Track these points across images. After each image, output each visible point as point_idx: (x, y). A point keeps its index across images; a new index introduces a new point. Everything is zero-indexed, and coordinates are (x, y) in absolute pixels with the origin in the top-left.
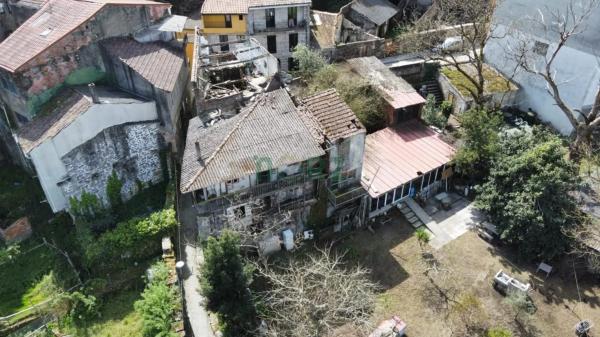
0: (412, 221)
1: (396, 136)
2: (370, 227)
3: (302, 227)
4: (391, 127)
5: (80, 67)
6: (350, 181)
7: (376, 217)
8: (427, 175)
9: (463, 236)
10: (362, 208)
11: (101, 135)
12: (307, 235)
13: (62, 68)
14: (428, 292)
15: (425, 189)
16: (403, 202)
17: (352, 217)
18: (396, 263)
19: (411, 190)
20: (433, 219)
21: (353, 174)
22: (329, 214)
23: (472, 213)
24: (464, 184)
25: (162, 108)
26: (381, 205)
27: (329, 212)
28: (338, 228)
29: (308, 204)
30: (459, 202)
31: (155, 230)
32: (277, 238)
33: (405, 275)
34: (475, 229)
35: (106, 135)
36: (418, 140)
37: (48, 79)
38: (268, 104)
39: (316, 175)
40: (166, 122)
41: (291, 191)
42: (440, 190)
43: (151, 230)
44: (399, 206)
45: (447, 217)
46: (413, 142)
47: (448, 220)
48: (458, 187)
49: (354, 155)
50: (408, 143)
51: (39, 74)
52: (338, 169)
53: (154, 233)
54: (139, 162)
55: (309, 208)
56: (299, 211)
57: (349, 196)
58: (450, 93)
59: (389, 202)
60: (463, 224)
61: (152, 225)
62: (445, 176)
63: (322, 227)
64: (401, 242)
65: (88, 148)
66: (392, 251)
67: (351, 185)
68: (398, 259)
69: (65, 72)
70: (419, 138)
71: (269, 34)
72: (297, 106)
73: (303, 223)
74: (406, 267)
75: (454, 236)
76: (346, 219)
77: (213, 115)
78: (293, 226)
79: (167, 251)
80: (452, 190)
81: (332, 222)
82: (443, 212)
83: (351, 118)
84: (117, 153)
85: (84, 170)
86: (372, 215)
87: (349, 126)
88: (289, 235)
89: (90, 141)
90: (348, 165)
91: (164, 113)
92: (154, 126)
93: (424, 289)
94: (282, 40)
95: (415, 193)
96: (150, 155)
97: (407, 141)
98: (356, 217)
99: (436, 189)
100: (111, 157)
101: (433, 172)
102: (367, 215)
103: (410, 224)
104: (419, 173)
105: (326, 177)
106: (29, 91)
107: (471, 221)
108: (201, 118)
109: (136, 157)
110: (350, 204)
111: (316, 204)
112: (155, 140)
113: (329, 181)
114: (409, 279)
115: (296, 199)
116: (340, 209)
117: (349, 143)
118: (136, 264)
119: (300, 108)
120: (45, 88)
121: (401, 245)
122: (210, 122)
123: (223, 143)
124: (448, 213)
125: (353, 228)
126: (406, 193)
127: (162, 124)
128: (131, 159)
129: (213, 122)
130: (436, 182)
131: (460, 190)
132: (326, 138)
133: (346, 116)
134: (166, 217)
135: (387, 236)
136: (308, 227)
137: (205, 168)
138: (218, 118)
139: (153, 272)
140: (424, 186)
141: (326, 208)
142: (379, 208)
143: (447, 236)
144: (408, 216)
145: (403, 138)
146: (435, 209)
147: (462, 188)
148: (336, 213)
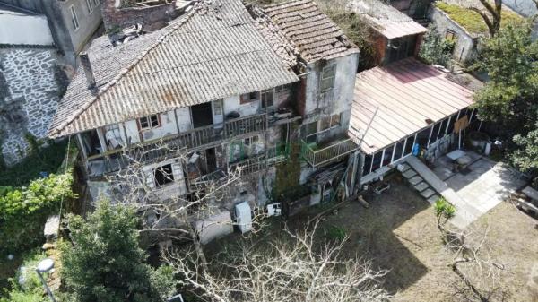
0: (420, 188)
1: (389, 76)
2: (361, 198)
3: (264, 199)
4: (381, 66)
6: (334, 130)
7: (370, 184)
8: (437, 125)
9: (496, 208)
10: (351, 171)
12: (271, 210)
14: (460, 296)
15: (433, 145)
16: (406, 163)
17: (335, 184)
18: (405, 250)
19: (415, 146)
20: (449, 186)
21: (339, 120)
22: (303, 178)
23: (501, 177)
24: (484, 139)
25: (57, 27)
26: (376, 167)
27: (304, 176)
28: (316, 200)
29: (273, 164)
30: (480, 163)
31: (34, 204)
32: (227, 215)
33: (422, 270)
34: (511, 199)
36: (419, 81)
38: (210, 13)
39: (285, 118)
40: (65, 48)
41: (247, 142)
42: (452, 148)
43: (28, 205)
44: (401, 168)
45: (467, 183)
46: (414, 83)
47: (469, 186)
48: (476, 143)
49: (340, 89)
50: (406, 85)
52: (318, 111)
53: (32, 209)
54: (27, 108)
55: (273, 170)
56: (259, 174)
58: (449, 31)
59: (387, 162)
60: (492, 192)
61: (31, 197)
62: (459, 127)
63: (294, 197)
64: (408, 219)
66: (396, 231)
67: (335, 138)
68: (407, 245)
72: (254, 17)
73: (266, 192)
74: (421, 256)
75: (483, 210)
76: (328, 186)
77: (127, 31)
78: (252, 197)
79: (51, 238)
80: (467, 147)
81: (307, 191)
82: (460, 176)
83: (336, 35)
86: (365, 180)
87: (333, 44)
88: (244, 210)
90: (332, 106)
91: (60, 33)
92: (47, 54)
93: (453, 291)
95: (420, 150)
96: (44, 99)
97: (405, 82)
98: (342, 184)
99: (446, 145)
101: (445, 121)
102: (357, 181)
103: (418, 193)
104: (429, 121)
105: (300, 122)
107: (502, 187)
108: (110, 36)
109: (22, 100)
110: (334, 163)
111: (284, 164)
112: (51, 76)
113: (303, 129)
114: (428, 276)
115: (255, 156)
116: (319, 171)
117: (333, 68)
118: (10, 257)
119: (258, 20)
121: (409, 223)
122: (122, 40)
123: (135, 62)
124: (468, 177)
125: (338, 199)
126: (408, 150)
127: (60, 53)
128: (13, 102)
129: (126, 39)
130: (446, 136)
131: (479, 147)
132: (299, 58)
133: (328, 31)
134: (55, 185)
135: (387, 210)
136: (274, 198)
137: (98, 98)
138: (135, 35)
139: (27, 272)
140: (432, 142)
141: (300, 169)
142: (373, 171)
143: (472, 209)
144: (414, 181)
145: (399, 79)
146: (448, 173)
147: (482, 144)
148: (313, 177)
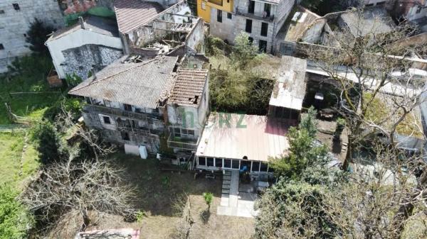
3: (156, 150)
5: (97, 6)
6: (190, 136)
11: (85, 47)
12: (158, 156)
13: (87, 5)
15: (255, 172)
16: (230, 172)
20: (239, 195)
21: (191, 132)
26: (210, 164)
28: (175, 162)
35: (88, 47)
36: (276, 135)
37: (77, 8)
44: (223, 172)
51: (72, 4)
52: (178, 124)
57: (185, 146)
59: (219, 166)
65: (77, 51)
67: (191, 140)
69: (88, 6)
70: (279, 134)
71: (248, 18)
72: (173, 71)
73: (157, 147)
75: (239, 214)
76: (183, 160)
77: (133, 58)
78: (149, 146)
83: (197, 95)
84: (95, 60)
85: (74, 62)
86: (201, 167)
87: (191, 99)
89: (78, 48)
92: (118, 52)
94: (257, 25)
95: (245, 171)
99: (266, 177)
100: (91, 61)
102: (195, 165)
103: (222, 188)
104: (245, 157)
106: (65, 12)
119: (174, 73)
120: (75, 12)
122: (127, 61)
129: (129, 62)
130: (268, 173)
136: (159, 152)
143: (235, 211)
146: (251, 190)
